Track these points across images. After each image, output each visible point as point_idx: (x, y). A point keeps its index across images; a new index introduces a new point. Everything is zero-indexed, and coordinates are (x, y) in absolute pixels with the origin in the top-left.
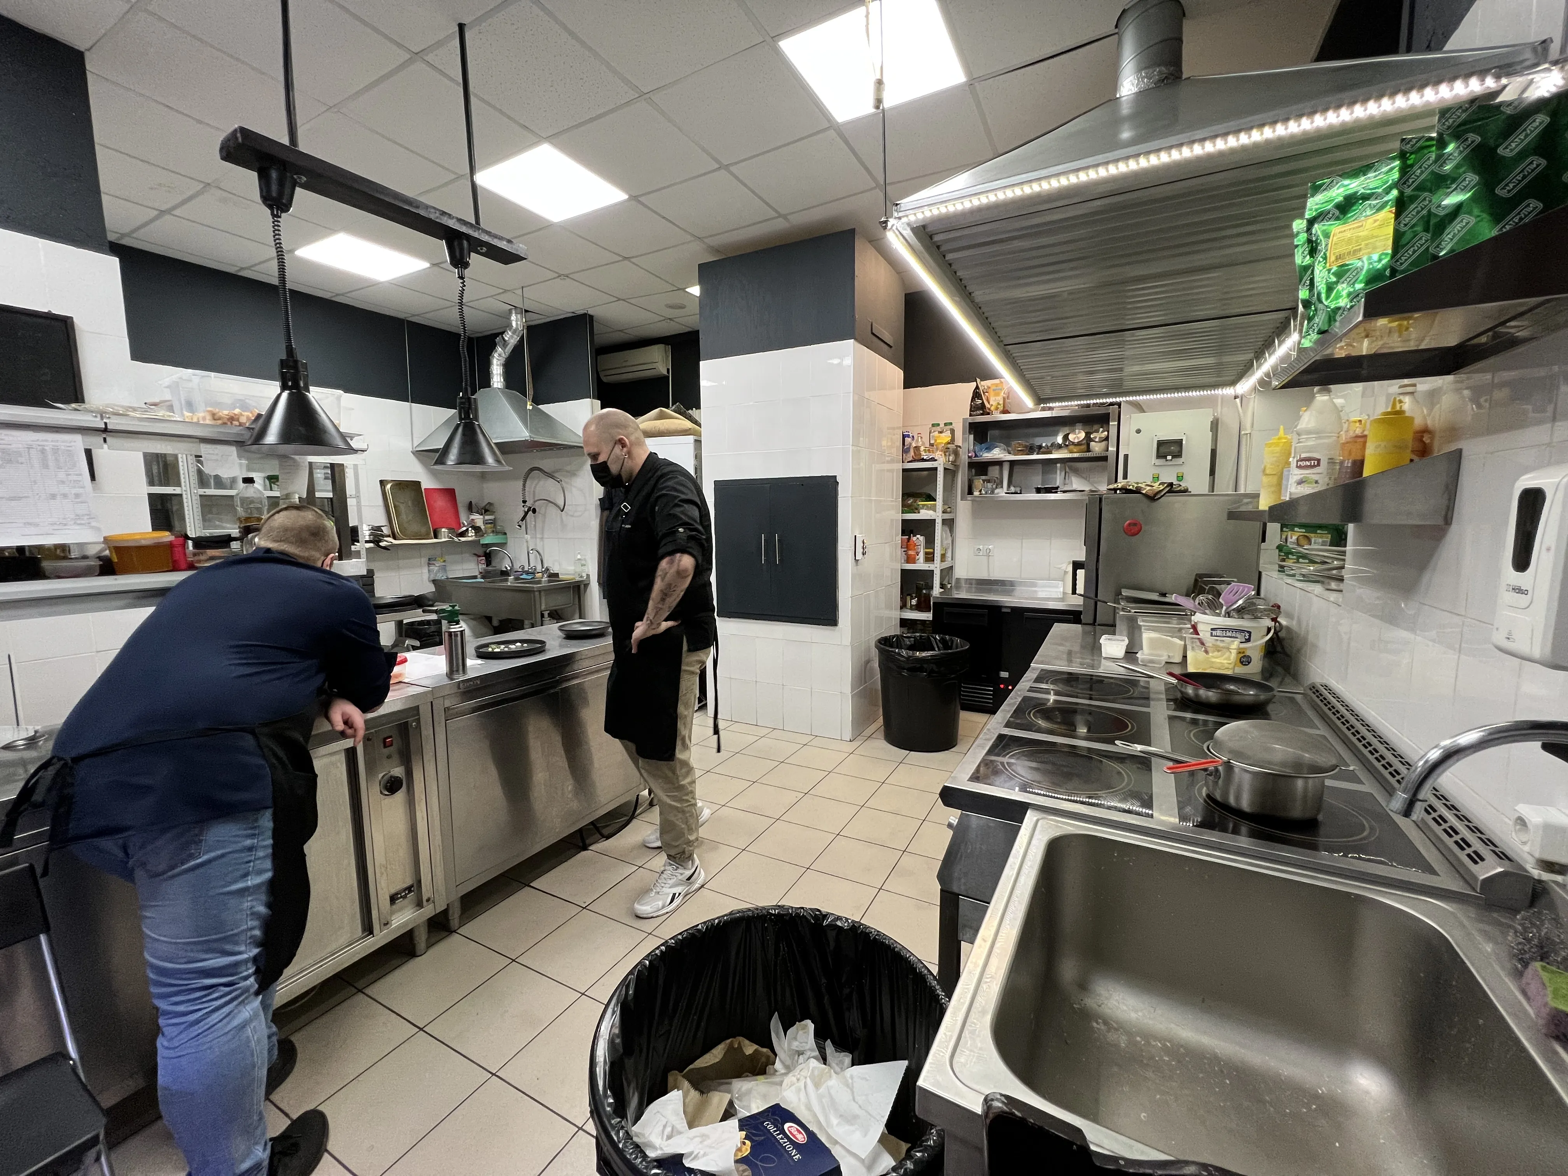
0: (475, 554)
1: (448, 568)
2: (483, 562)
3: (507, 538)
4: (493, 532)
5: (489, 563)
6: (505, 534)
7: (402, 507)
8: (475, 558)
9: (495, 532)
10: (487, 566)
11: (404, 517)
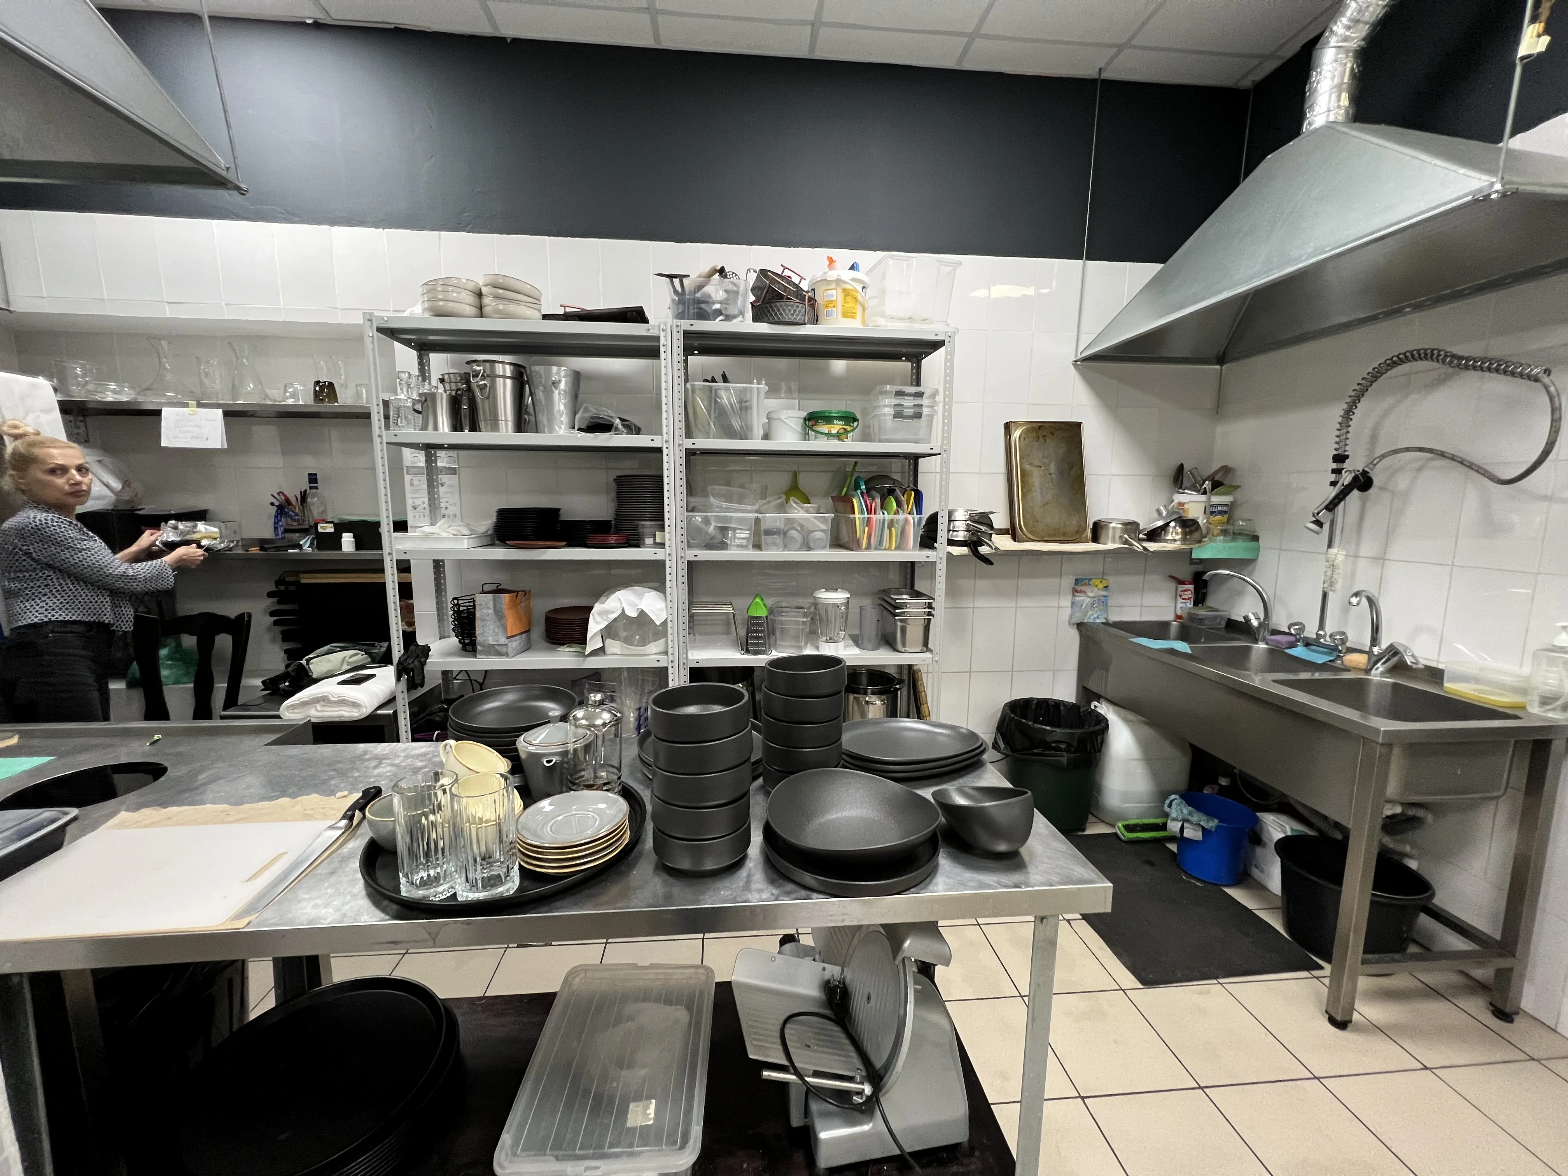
0: (1172, 577)
1: (1110, 602)
2: (1189, 595)
3: (1258, 549)
4: (1224, 532)
5: (1200, 599)
6: (1256, 538)
7: (1036, 478)
8: (1172, 585)
9: (1231, 533)
10: (1196, 604)
11: (1036, 495)
